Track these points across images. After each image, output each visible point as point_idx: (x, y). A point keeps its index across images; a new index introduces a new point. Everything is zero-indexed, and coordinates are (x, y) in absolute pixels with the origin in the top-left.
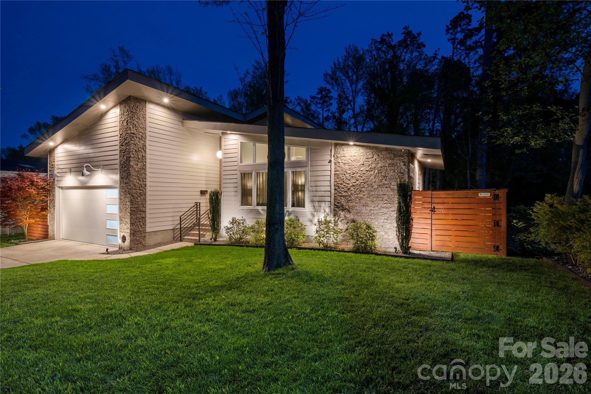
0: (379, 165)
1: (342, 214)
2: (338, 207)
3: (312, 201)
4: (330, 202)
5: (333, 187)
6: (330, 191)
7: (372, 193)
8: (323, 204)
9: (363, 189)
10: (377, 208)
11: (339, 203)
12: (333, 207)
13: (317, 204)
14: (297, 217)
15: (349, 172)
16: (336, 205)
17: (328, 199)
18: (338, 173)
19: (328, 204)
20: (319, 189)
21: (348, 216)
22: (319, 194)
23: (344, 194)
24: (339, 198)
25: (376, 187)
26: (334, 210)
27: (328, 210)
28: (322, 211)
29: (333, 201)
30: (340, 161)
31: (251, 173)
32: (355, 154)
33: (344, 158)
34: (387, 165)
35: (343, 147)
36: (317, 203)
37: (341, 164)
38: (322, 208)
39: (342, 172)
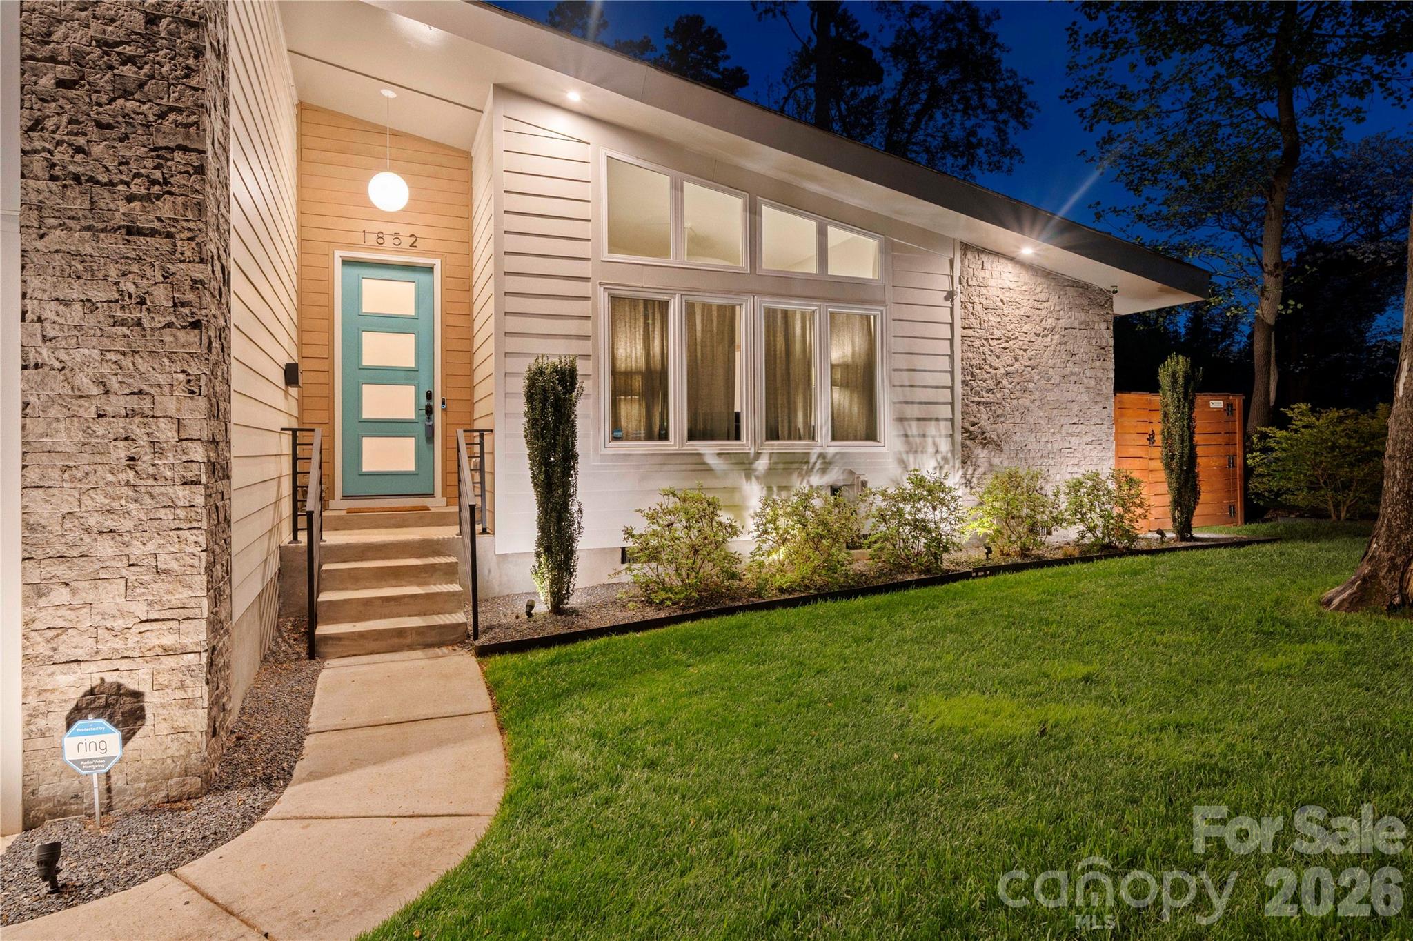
0: (1062, 323)
1: (982, 454)
2: (972, 437)
3: (901, 420)
4: (952, 420)
5: (959, 377)
6: (952, 388)
7: (1050, 396)
8: (932, 428)
9: (1031, 385)
10: (1058, 437)
11: (974, 424)
12: (958, 437)
13: (914, 429)
14: (852, 473)
15: (997, 333)
16: (966, 430)
17: (946, 411)
18: (970, 332)
19: (944, 427)
20: (920, 378)
21: (996, 461)
22: (921, 395)
23: (987, 397)
24: (975, 409)
25: (1056, 379)
26: (964, 446)
27: (945, 446)
28: (931, 450)
29: (958, 416)
30: (977, 300)
31: (664, 305)
32: (1012, 285)
33: (984, 291)
34: (1076, 325)
35: (983, 257)
36: (914, 424)
37: (978, 307)
38: (930, 440)
39: (981, 333)
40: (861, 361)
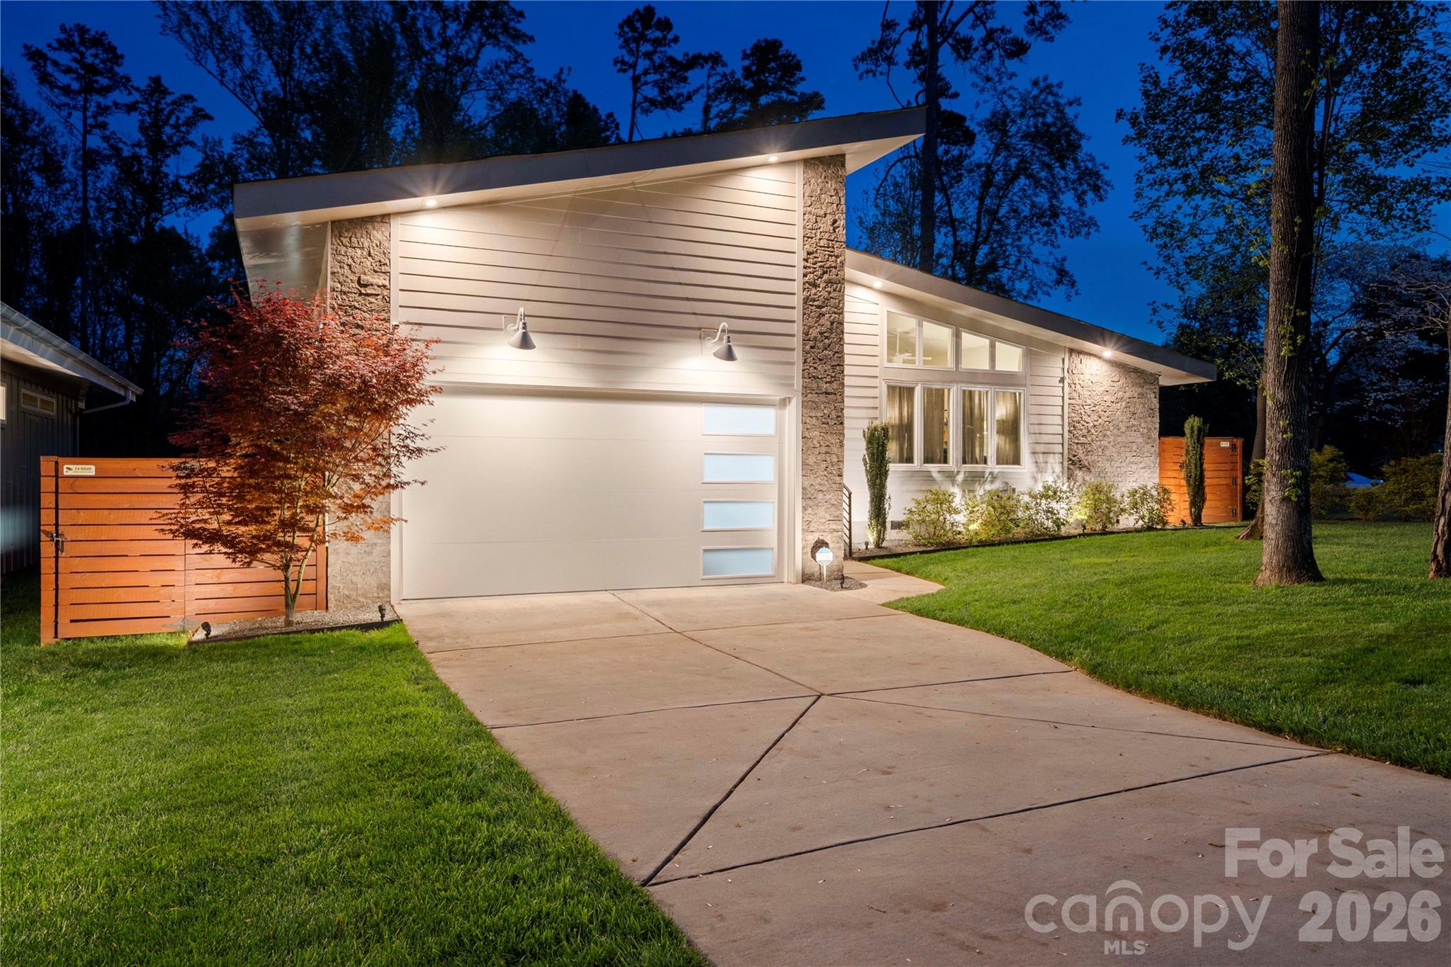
0: (1127, 395)
1: (1079, 474)
2: (1073, 463)
3: (1034, 453)
4: (1062, 454)
5: (1066, 428)
6: (1062, 435)
7: (1119, 439)
8: (1051, 458)
9: (1108, 433)
10: (1124, 464)
11: (1074, 456)
12: (1066, 464)
13: (1041, 458)
14: (1007, 483)
15: (1089, 402)
16: (1070, 460)
17: (1058, 448)
18: (1073, 401)
19: (1058, 458)
20: (1044, 429)
21: (1087, 478)
22: (1045, 439)
23: (1083, 440)
24: (1075, 446)
25: (1123, 429)
26: (1069, 469)
27: (1058, 469)
28: (1050, 471)
29: (1066, 451)
30: (1077, 382)
32: (1098, 373)
33: (1081, 376)
34: (1136, 395)
35: (1081, 356)
36: (1041, 456)
37: (1078, 386)
38: (1049, 465)
39: (1079, 402)
40: (1011, 418)
